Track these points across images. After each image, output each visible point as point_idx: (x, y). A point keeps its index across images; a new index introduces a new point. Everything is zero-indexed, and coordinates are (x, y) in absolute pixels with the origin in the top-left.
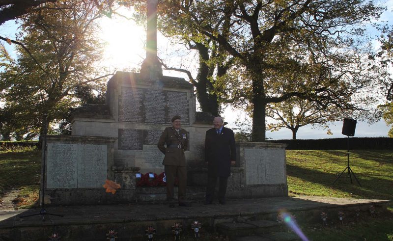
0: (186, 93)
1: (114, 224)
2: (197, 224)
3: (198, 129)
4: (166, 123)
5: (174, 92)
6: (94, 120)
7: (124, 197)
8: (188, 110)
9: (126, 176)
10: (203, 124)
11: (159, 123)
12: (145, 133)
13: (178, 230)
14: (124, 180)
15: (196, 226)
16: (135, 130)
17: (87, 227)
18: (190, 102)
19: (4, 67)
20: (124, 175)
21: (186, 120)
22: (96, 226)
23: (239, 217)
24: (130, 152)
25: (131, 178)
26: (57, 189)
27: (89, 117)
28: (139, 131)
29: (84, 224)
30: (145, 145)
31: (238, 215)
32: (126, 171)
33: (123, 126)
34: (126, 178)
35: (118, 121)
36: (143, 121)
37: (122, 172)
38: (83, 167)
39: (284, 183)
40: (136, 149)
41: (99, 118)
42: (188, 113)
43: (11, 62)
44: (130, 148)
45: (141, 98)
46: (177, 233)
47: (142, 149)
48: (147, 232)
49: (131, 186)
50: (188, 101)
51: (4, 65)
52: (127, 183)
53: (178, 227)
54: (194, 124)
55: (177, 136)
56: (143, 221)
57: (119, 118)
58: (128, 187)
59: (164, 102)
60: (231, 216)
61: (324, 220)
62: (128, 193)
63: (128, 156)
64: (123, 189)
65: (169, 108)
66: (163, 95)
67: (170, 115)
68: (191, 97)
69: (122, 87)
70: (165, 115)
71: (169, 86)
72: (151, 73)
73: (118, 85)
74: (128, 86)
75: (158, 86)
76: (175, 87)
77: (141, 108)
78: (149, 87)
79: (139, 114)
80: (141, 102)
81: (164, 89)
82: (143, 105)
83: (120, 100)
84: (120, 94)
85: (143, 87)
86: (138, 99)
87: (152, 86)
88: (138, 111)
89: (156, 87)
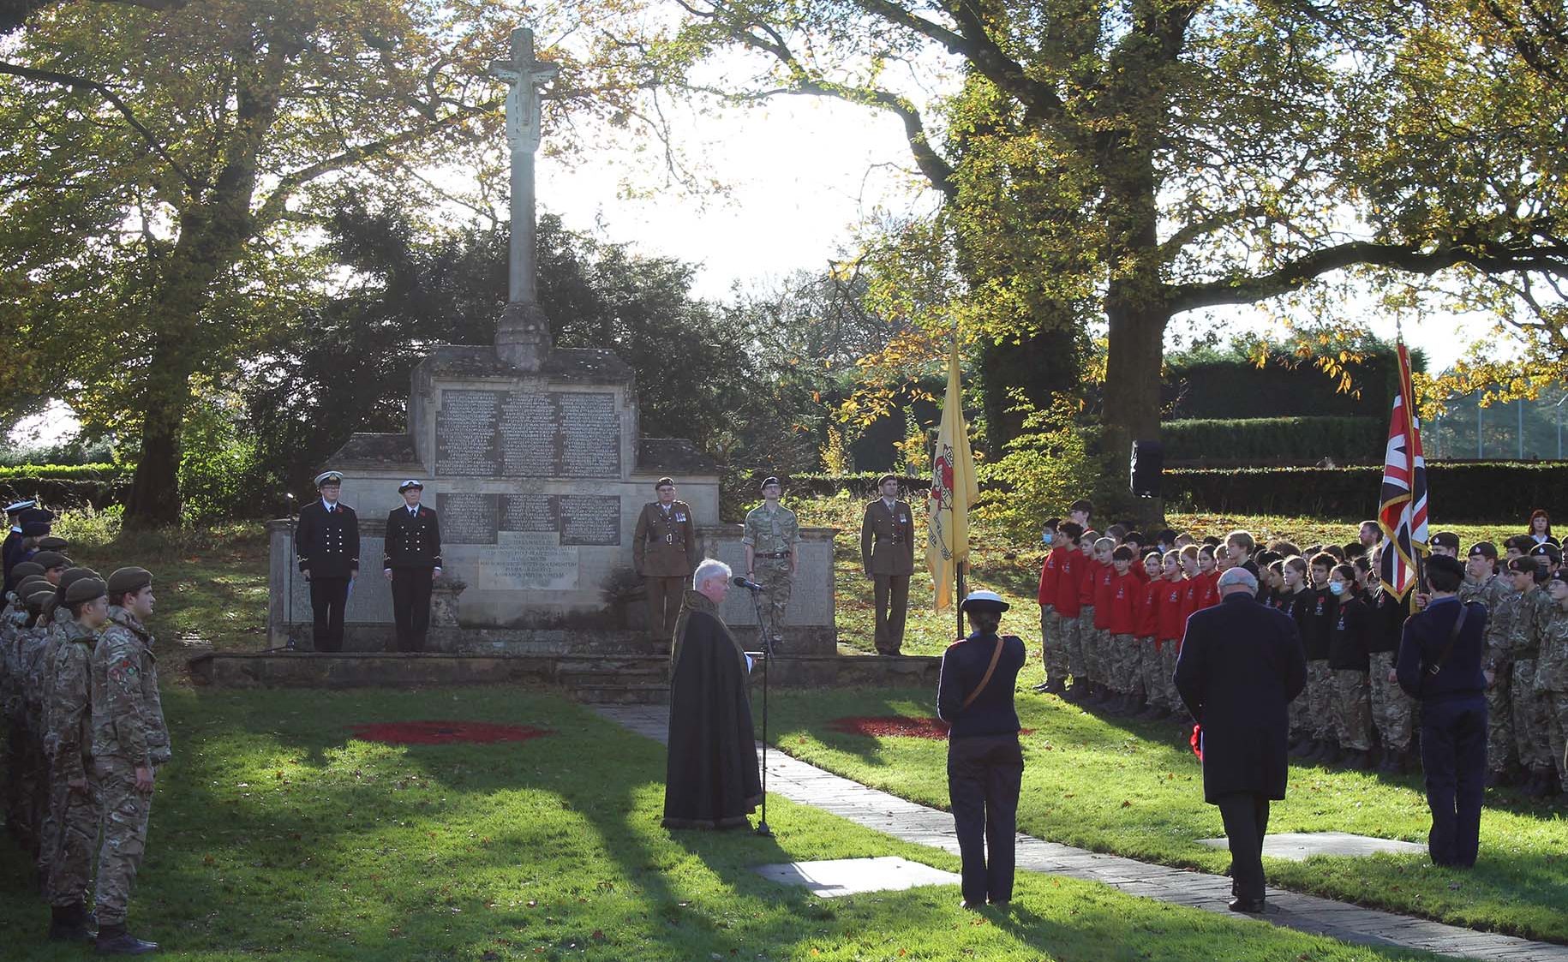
0: (613, 394)
3: (644, 487)
4: (557, 476)
5: (578, 394)
6: (379, 475)
8: (617, 438)
11: (539, 477)
12: (502, 502)
16: (478, 496)
18: (622, 418)
21: (612, 464)
24: (467, 550)
25: (449, 604)
26: (303, 624)
27: (365, 468)
28: (489, 498)
30: (505, 533)
33: (447, 487)
34: (437, 604)
35: (437, 474)
36: (498, 474)
39: (826, 623)
40: (480, 542)
41: (388, 469)
42: (617, 449)
44: (464, 541)
45: (493, 416)
47: (495, 542)
49: (449, 620)
50: (617, 418)
52: (440, 614)
54: (634, 474)
55: (665, 519)
57: (437, 469)
58: (442, 623)
59: (552, 422)
63: (461, 560)
65: (564, 437)
66: (550, 404)
67: (567, 456)
68: (625, 406)
69: (444, 391)
70: (556, 456)
71: (563, 381)
72: (520, 349)
73: (434, 388)
74: (458, 387)
75: (534, 382)
76: (580, 382)
77: (492, 441)
78: (512, 387)
79: (488, 455)
80: (493, 426)
81: (552, 389)
82: (499, 434)
83: (439, 424)
84: (440, 409)
85: (496, 387)
86: (485, 419)
87: (521, 385)
88: (484, 447)
89: (529, 385)
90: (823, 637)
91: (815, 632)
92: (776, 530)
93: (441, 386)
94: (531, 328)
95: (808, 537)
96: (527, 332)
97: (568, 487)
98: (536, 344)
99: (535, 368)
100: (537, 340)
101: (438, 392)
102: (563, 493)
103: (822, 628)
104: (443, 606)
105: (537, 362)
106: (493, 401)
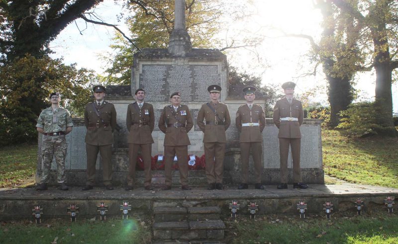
0: (217, 66)
1: (46, 201)
2: (127, 205)
3: (232, 105)
4: (193, 101)
5: (203, 65)
6: (118, 102)
7: (117, 180)
9: (120, 158)
10: (237, 99)
11: (185, 101)
13: (104, 210)
14: (118, 162)
15: (126, 208)
17: (20, 203)
18: (221, 76)
19: (118, 50)
20: (117, 157)
22: (29, 201)
23: (185, 201)
25: (125, 160)
29: (18, 200)
31: (184, 199)
32: (119, 153)
34: (119, 160)
36: (167, 100)
37: (115, 153)
38: (76, 149)
39: (318, 167)
41: (118, 99)
43: (125, 43)
45: (165, 76)
46: (103, 213)
48: (69, 210)
49: (125, 168)
50: (219, 75)
51: (118, 47)
52: (121, 165)
53: (104, 207)
54: (226, 100)
55: (174, 114)
56: (74, 199)
58: (122, 169)
59: (190, 78)
60: (174, 200)
61: (302, 211)
62: (121, 175)
64: (117, 171)
65: (196, 84)
66: (189, 70)
67: (197, 92)
68: (223, 70)
69: (143, 66)
70: (192, 92)
71: (195, 60)
72: (177, 47)
73: (139, 64)
74: (149, 63)
75: (182, 60)
76: (202, 60)
77: (164, 86)
78: (173, 63)
79: (162, 92)
80: (165, 80)
81: (190, 63)
82: (167, 83)
83: (141, 79)
84: (141, 73)
85: (166, 63)
86: (161, 77)
87: (176, 62)
88: (160, 89)
89: (180, 62)
90: (317, 174)
91: (313, 171)
92: (54, 120)
93: (141, 63)
94: (182, 38)
95: (308, 124)
96: (180, 40)
97: (198, 106)
98: (184, 45)
99: (183, 55)
100: (184, 43)
101: (141, 66)
102: (196, 108)
103: (316, 169)
104: (122, 161)
105: (184, 52)
106: (164, 69)
